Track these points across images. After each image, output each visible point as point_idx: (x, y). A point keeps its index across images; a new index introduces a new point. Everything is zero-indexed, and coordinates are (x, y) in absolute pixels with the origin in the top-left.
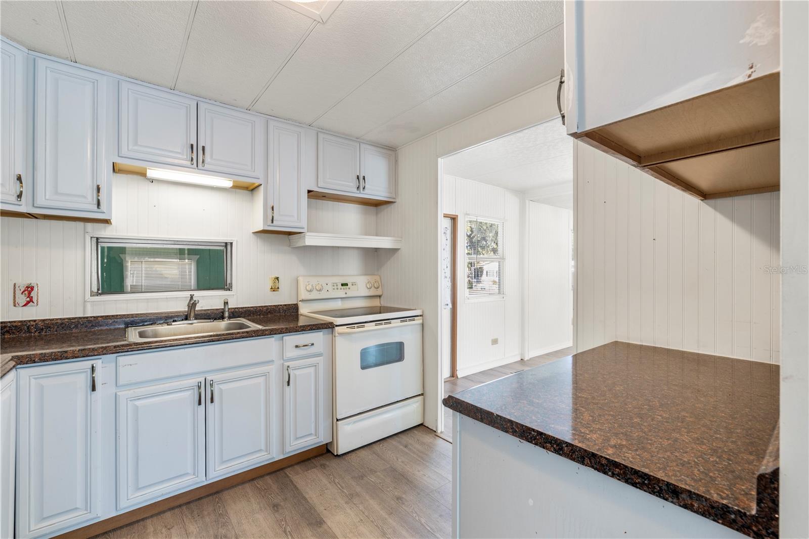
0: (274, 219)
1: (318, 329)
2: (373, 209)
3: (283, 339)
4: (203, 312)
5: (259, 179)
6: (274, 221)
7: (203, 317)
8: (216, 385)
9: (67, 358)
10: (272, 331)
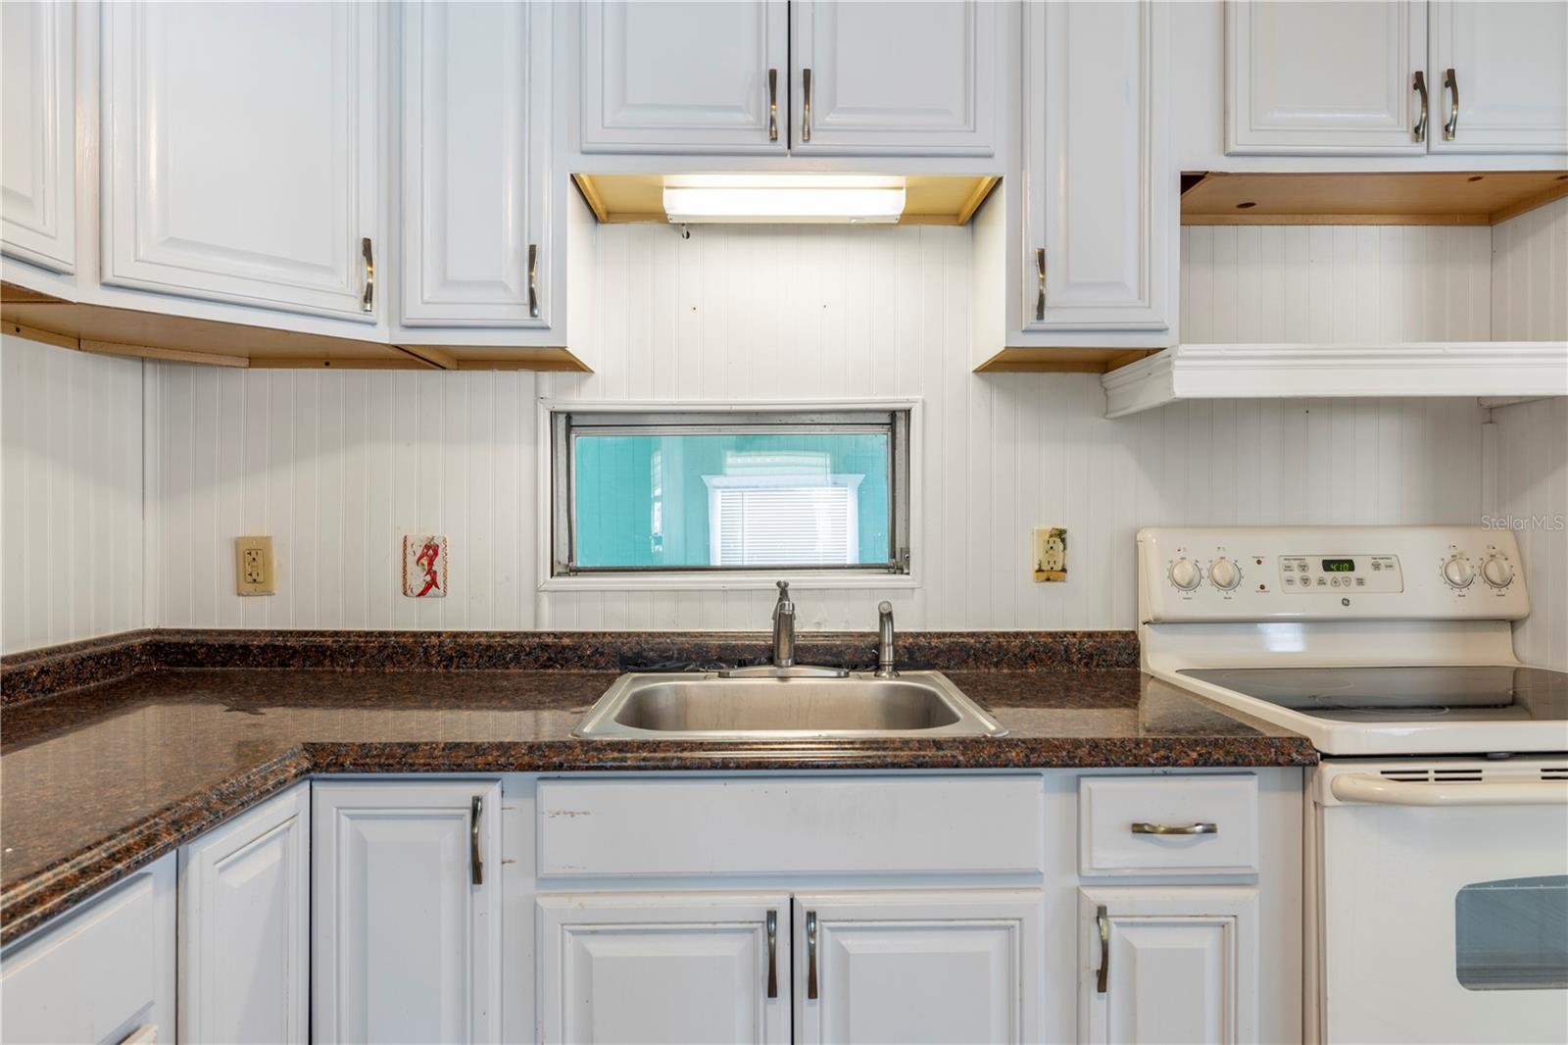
0: (1048, 303)
1: (1235, 764)
2: (1475, 236)
3: (1078, 790)
4: (821, 642)
5: (990, 156)
6: (1046, 313)
7: (820, 658)
8: (826, 931)
9: (412, 767)
10: (1033, 750)
